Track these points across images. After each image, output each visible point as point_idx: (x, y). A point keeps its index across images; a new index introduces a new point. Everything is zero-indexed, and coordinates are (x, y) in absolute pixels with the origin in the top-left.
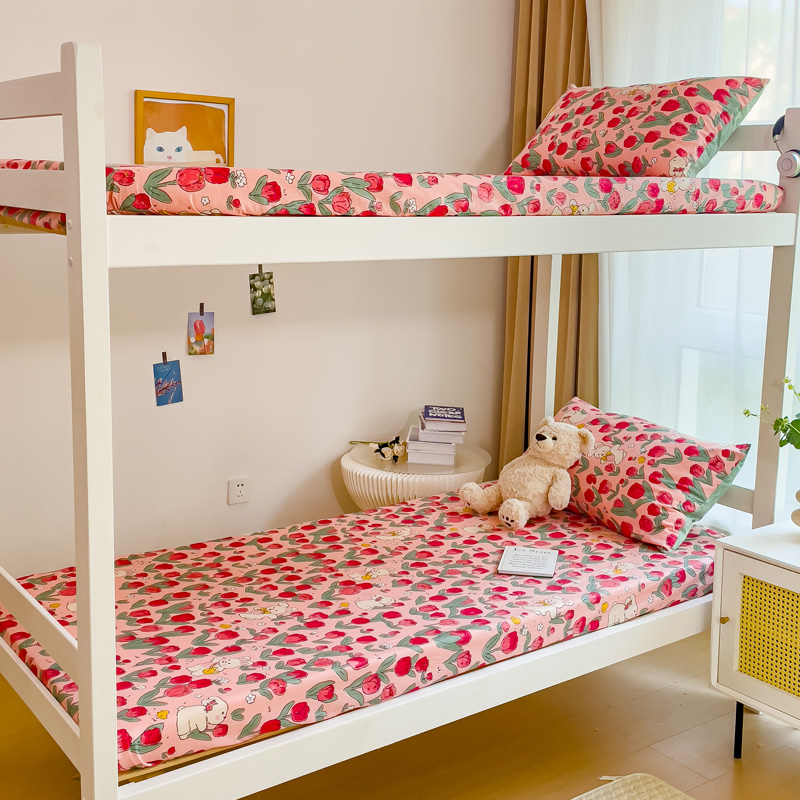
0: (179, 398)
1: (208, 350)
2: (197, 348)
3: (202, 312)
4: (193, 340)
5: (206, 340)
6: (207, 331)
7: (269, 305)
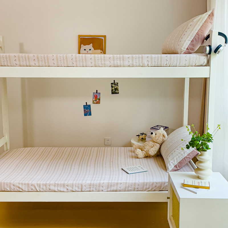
0: (90, 114)
1: (98, 103)
2: (95, 102)
3: (97, 93)
4: (94, 100)
5: (98, 100)
6: (98, 98)
7: (117, 92)
